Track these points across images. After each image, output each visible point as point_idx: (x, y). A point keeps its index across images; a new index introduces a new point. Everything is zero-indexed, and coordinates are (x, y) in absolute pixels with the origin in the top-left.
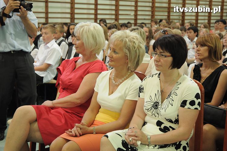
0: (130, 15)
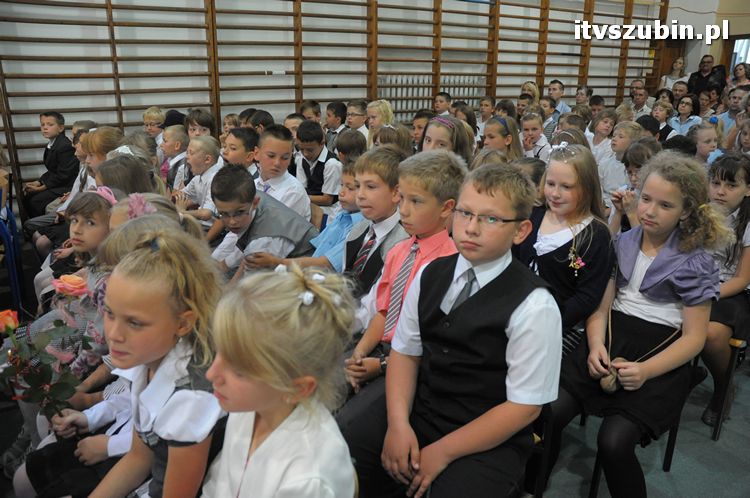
0: (270, 73)
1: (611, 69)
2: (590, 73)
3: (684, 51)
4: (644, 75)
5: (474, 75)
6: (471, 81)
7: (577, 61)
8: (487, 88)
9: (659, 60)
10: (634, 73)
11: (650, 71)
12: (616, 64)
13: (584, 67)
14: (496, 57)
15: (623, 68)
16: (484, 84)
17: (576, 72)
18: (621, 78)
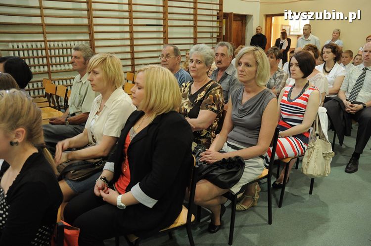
3: (245, 22)
4: (215, 36)
7: (161, 29)
9: (221, 27)
13: (165, 32)
15: (195, 32)
17: (162, 35)
18: (195, 38)
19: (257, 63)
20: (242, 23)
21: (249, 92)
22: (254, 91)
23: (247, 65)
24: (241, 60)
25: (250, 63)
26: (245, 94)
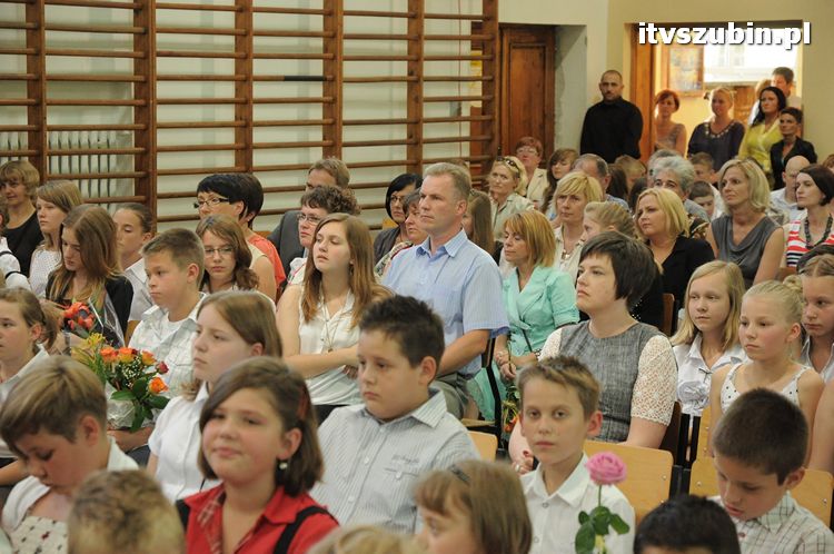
1: (391, 103)
2: (347, 115)
3: (554, 53)
4: (466, 112)
5: (108, 129)
6: (103, 140)
7: (316, 90)
8: (136, 154)
9: (492, 81)
10: (444, 111)
11: (478, 104)
12: (401, 92)
13: (332, 104)
14: (154, 90)
15: (415, 100)
16: (131, 145)
17: (316, 113)
18: (415, 123)
19: (747, 177)
20: (543, 57)
21: (742, 224)
22: (750, 220)
23: (735, 181)
24: (725, 178)
25: (739, 177)
26: (736, 227)
